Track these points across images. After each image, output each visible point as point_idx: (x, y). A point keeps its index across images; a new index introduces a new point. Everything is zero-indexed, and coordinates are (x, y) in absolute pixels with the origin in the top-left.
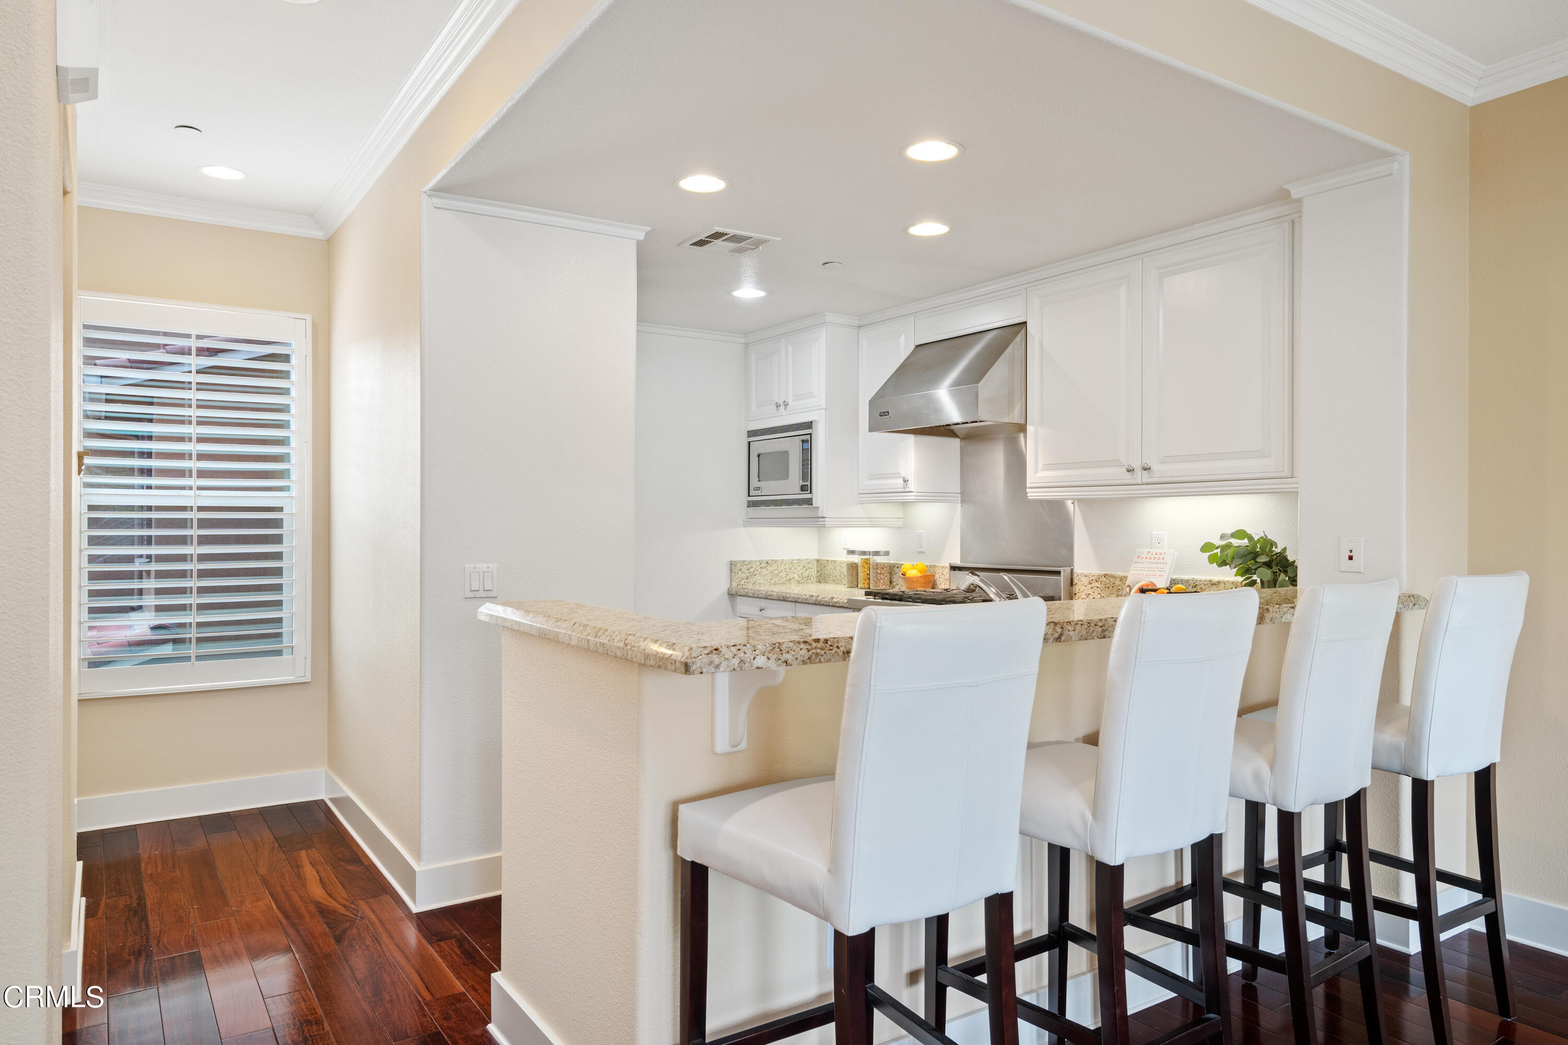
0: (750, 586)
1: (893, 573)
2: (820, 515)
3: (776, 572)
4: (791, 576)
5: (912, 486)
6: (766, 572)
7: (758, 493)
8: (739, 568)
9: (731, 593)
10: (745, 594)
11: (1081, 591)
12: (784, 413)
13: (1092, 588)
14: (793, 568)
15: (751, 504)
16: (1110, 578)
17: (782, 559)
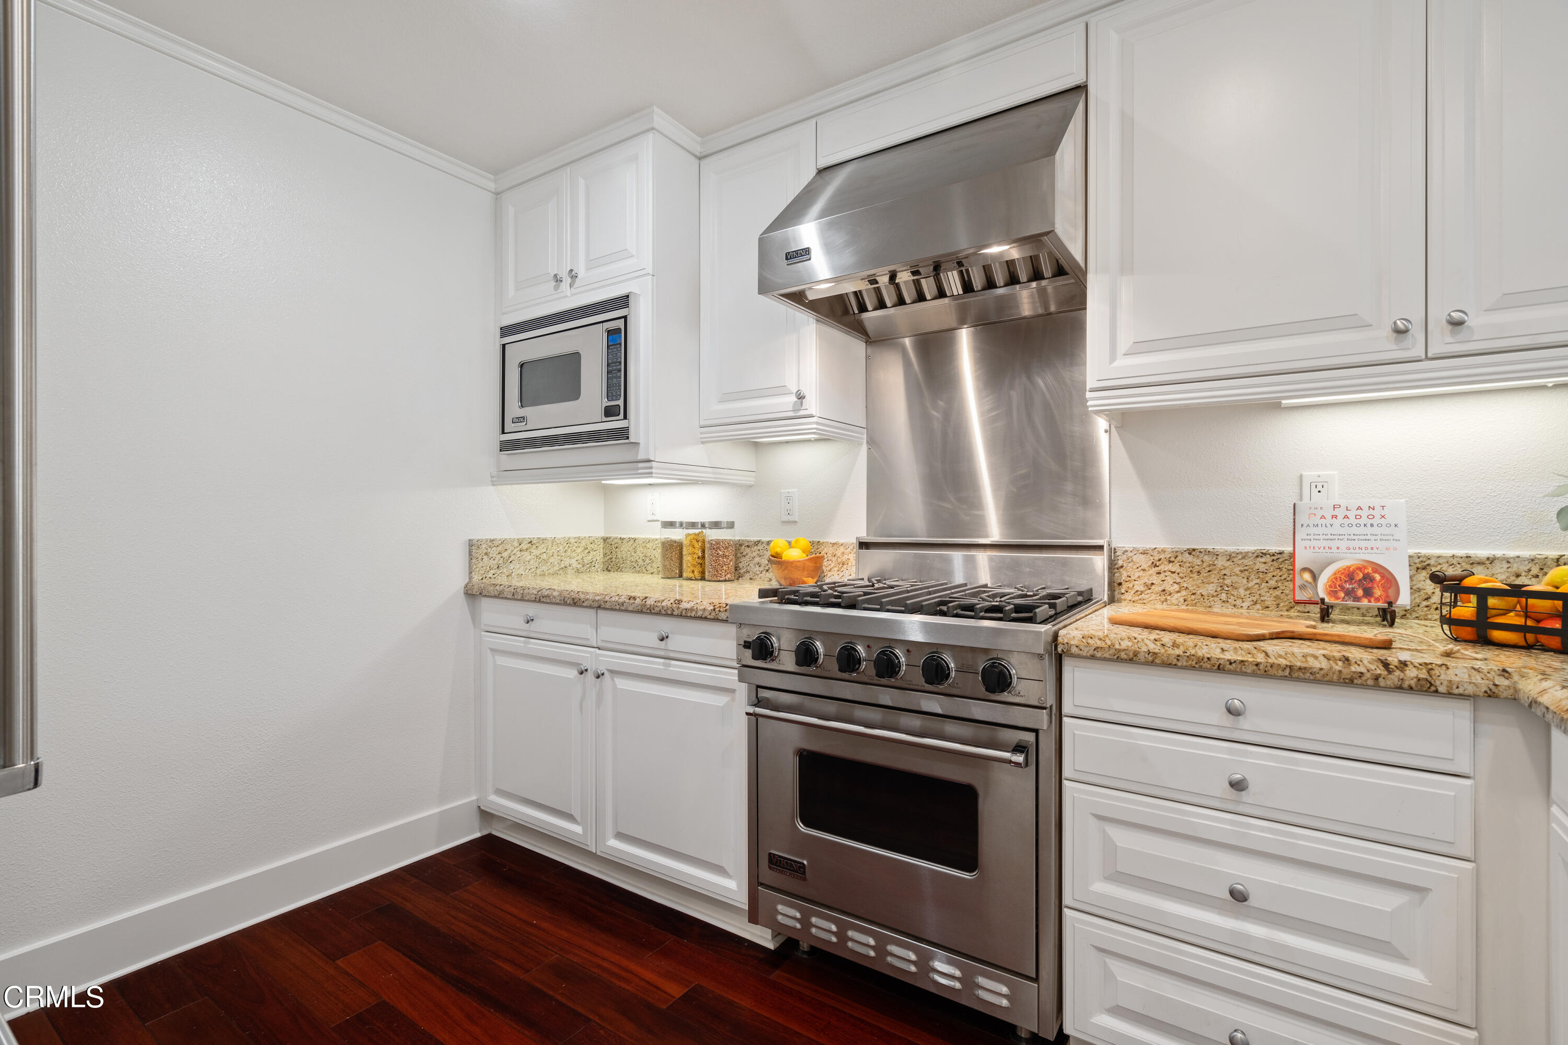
0: (502, 580)
1: (739, 555)
2: (641, 456)
3: (544, 556)
4: (567, 562)
5: (812, 405)
6: (529, 557)
7: (520, 427)
8: (485, 551)
9: (470, 592)
10: (497, 594)
11: (1133, 578)
12: (568, 292)
13: (1159, 573)
14: (569, 551)
15: (506, 446)
16: (1202, 555)
17: (553, 537)
